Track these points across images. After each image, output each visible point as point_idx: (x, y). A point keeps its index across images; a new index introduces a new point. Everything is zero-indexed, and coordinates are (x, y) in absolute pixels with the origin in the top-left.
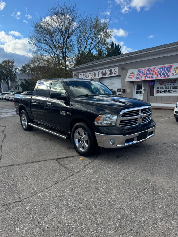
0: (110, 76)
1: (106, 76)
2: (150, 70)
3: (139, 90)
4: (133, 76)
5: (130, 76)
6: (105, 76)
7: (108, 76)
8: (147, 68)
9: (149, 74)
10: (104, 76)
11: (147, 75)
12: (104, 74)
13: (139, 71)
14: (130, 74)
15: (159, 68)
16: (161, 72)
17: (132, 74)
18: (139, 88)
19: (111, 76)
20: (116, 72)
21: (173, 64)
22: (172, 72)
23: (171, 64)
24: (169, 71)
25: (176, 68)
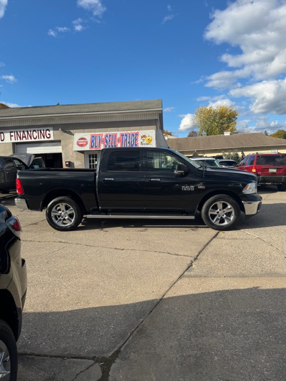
0: (37, 140)
1: (29, 140)
2: (110, 136)
3: (93, 162)
4: (85, 143)
5: (80, 143)
6: (27, 141)
7: (33, 140)
8: (104, 134)
9: (110, 141)
10: (24, 140)
11: (107, 142)
12: (25, 137)
13: (93, 136)
14: (80, 139)
15: (122, 135)
16: (126, 140)
17: (83, 141)
18: (93, 160)
19: (40, 140)
20: (49, 134)
21: (139, 132)
22: (140, 140)
23: (137, 131)
24: (136, 140)
25: (144, 136)
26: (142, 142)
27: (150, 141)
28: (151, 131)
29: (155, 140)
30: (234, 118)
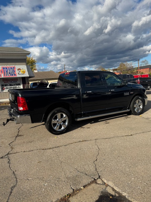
15: (4, 68)
16: (7, 71)
21: (15, 66)
22: (17, 72)
23: (14, 66)
24: (14, 71)
25: (19, 69)
26: (18, 73)
27: (24, 72)
28: (24, 66)
29: (27, 72)
30: (34, 63)
